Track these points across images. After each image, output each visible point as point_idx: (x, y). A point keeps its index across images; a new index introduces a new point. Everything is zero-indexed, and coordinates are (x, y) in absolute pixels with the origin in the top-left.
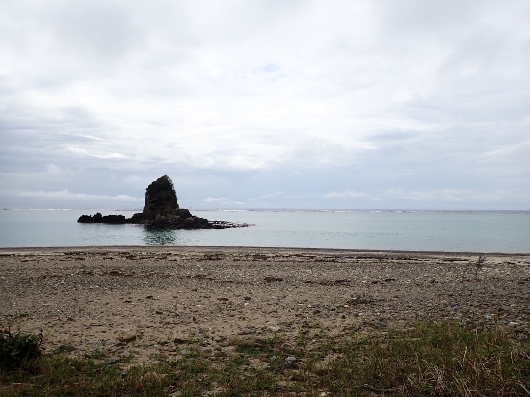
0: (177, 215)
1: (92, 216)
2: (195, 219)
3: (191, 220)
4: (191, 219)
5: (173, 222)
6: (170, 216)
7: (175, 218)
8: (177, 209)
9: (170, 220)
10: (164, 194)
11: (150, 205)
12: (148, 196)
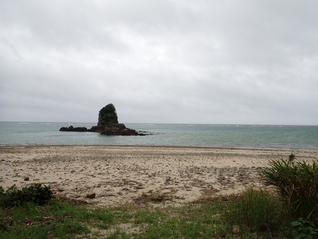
0: (118, 127)
1: (68, 128)
2: (128, 130)
4: (125, 130)
5: (115, 132)
6: (113, 128)
7: (116, 129)
8: (117, 124)
9: (113, 130)
10: (110, 115)
11: (102, 121)
12: (100, 116)
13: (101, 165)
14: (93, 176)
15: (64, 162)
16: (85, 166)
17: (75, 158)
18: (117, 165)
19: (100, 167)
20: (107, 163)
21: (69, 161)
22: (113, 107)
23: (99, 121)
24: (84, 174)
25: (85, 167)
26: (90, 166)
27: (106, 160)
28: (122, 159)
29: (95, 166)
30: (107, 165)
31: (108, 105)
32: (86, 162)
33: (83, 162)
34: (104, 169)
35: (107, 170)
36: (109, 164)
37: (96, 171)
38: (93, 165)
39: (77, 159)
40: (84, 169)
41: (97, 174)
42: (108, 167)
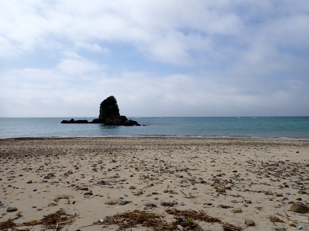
0: (119, 119)
1: (69, 121)
2: (130, 121)
3: (128, 122)
5: (117, 123)
6: (116, 120)
7: (118, 121)
8: (119, 116)
9: (115, 122)
10: (111, 107)
11: (103, 114)
12: (101, 108)
13: (104, 162)
14: (87, 189)
15: (47, 156)
16: (78, 163)
17: (67, 151)
18: (129, 161)
19: (102, 165)
20: (114, 158)
21: (56, 156)
22: (114, 99)
23: (100, 113)
24: (68, 183)
25: (76, 166)
26: (86, 164)
27: (111, 154)
28: (132, 151)
29: (95, 163)
30: (114, 161)
31: (109, 98)
32: (81, 157)
33: (77, 157)
34: (109, 170)
35: (117, 172)
36: (117, 160)
37: (95, 173)
38: (91, 161)
39: (70, 153)
40: (74, 170)
41: (96, 183)
42: (115, 165)
